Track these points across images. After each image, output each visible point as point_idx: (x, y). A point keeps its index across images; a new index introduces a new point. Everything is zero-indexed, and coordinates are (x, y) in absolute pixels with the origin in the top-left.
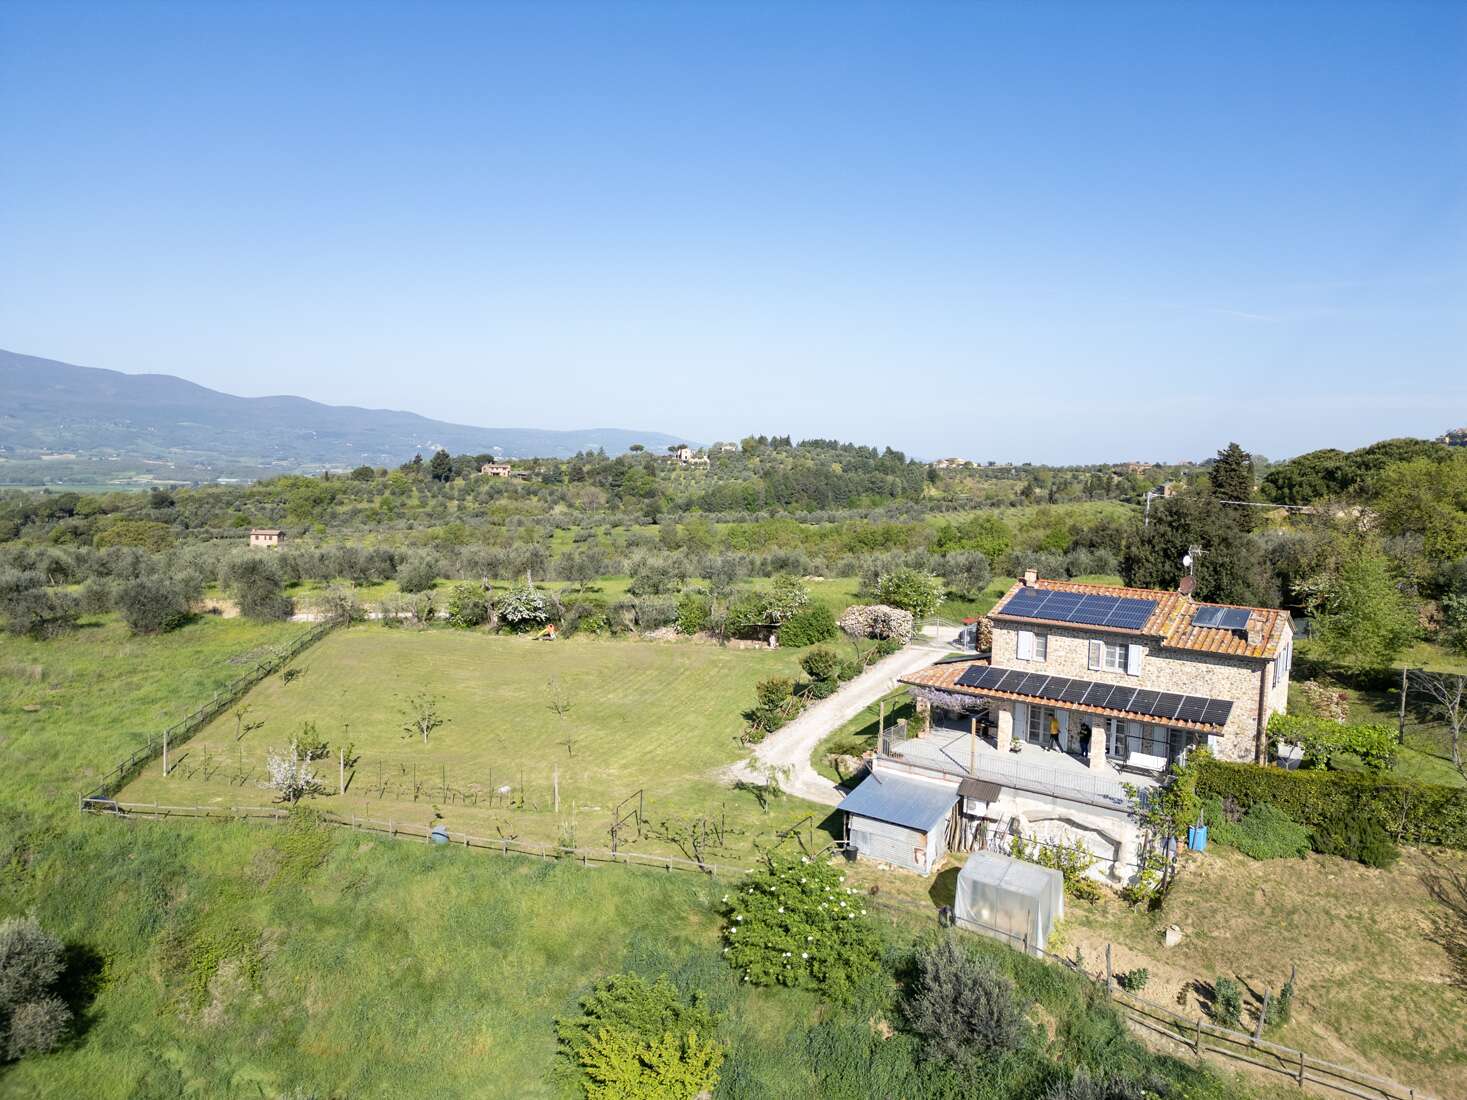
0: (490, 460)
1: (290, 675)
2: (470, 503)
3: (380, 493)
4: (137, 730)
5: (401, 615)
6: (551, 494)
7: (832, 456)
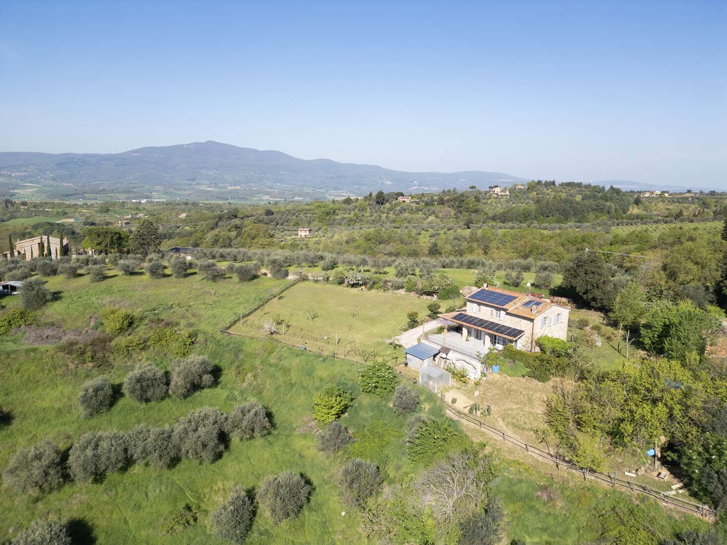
0: (402, 195)
1: (281, 298)
2: (392, 216)
3: (354, 210)
4: (237, 312)
5: (319, 278)
6: (428, 211)
7: (577, 191)
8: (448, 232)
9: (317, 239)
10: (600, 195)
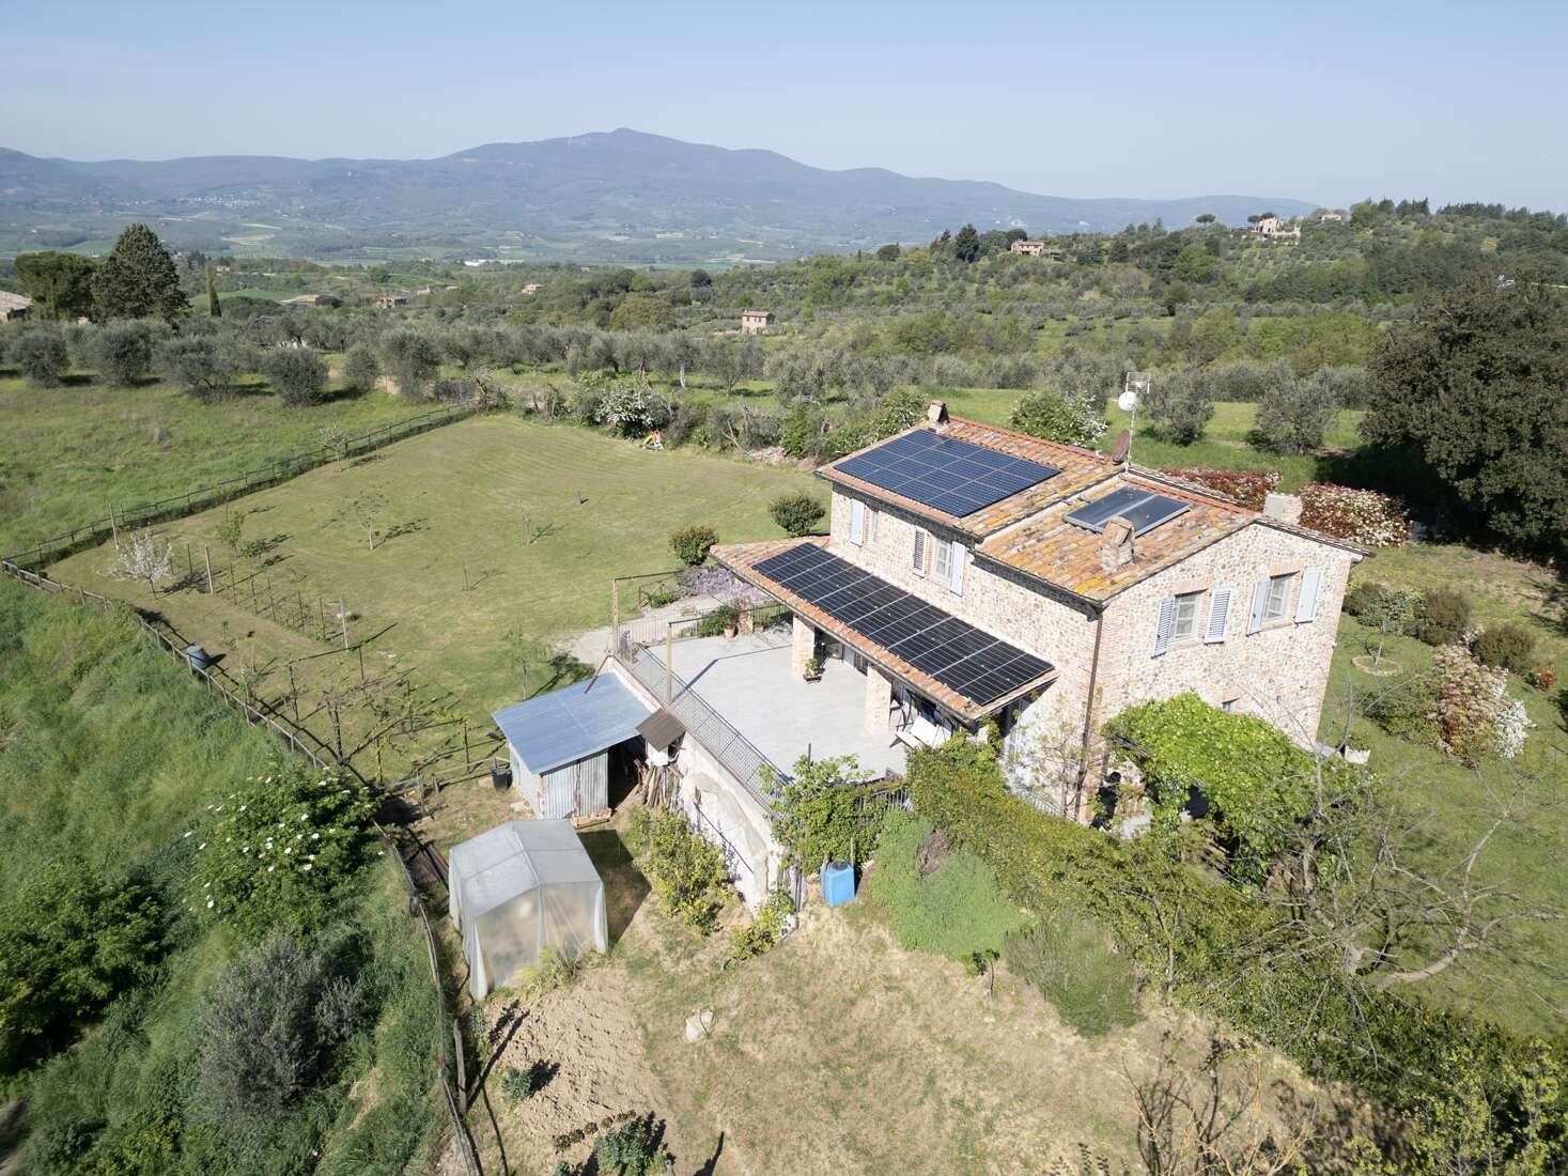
0: (1023, 237)
3: (901, 274)
6: (1084, 277)
7: (1488, 228)
8: (1116, 324)
9: (785, 338)
10: (1549, 237)
